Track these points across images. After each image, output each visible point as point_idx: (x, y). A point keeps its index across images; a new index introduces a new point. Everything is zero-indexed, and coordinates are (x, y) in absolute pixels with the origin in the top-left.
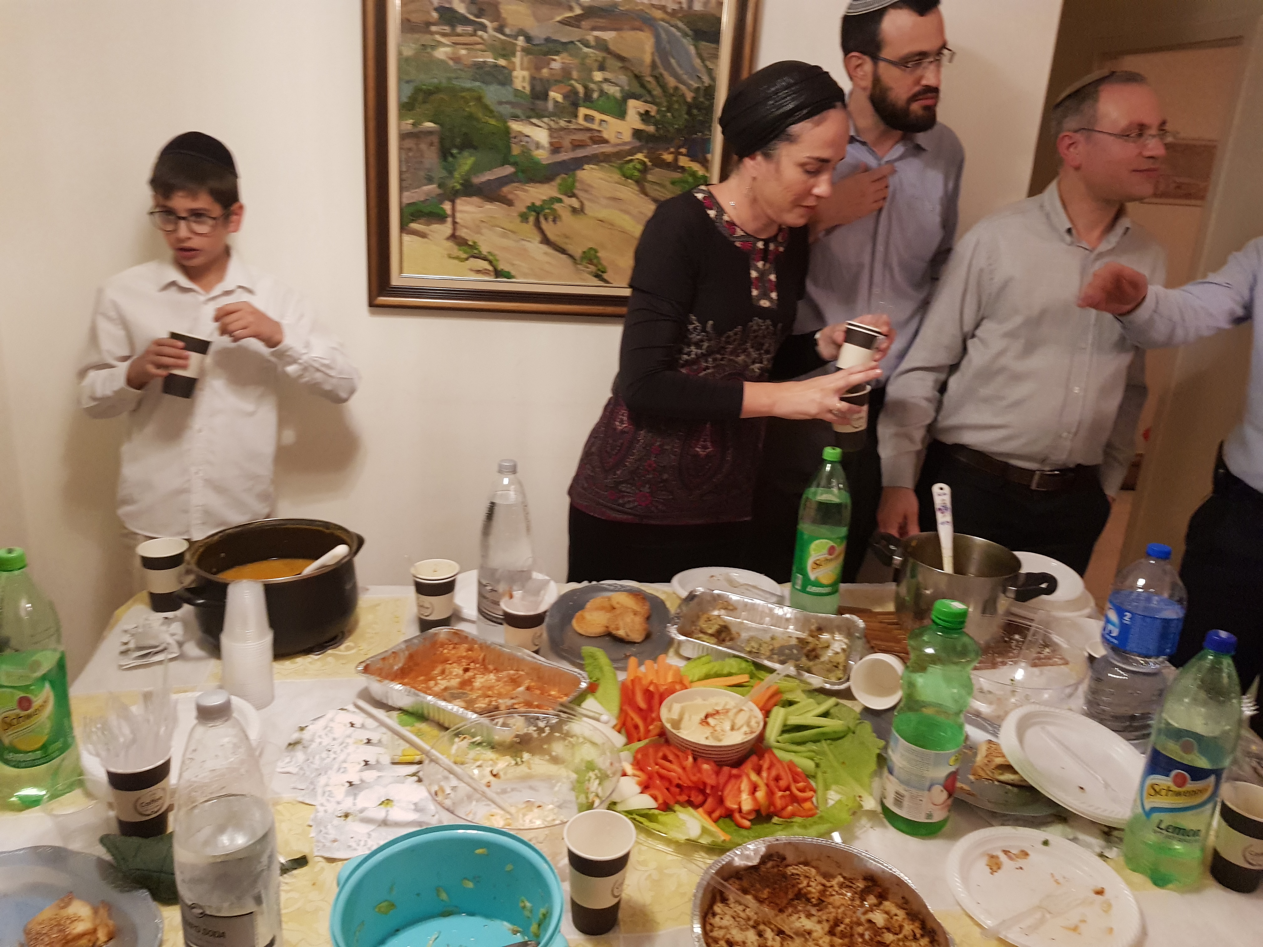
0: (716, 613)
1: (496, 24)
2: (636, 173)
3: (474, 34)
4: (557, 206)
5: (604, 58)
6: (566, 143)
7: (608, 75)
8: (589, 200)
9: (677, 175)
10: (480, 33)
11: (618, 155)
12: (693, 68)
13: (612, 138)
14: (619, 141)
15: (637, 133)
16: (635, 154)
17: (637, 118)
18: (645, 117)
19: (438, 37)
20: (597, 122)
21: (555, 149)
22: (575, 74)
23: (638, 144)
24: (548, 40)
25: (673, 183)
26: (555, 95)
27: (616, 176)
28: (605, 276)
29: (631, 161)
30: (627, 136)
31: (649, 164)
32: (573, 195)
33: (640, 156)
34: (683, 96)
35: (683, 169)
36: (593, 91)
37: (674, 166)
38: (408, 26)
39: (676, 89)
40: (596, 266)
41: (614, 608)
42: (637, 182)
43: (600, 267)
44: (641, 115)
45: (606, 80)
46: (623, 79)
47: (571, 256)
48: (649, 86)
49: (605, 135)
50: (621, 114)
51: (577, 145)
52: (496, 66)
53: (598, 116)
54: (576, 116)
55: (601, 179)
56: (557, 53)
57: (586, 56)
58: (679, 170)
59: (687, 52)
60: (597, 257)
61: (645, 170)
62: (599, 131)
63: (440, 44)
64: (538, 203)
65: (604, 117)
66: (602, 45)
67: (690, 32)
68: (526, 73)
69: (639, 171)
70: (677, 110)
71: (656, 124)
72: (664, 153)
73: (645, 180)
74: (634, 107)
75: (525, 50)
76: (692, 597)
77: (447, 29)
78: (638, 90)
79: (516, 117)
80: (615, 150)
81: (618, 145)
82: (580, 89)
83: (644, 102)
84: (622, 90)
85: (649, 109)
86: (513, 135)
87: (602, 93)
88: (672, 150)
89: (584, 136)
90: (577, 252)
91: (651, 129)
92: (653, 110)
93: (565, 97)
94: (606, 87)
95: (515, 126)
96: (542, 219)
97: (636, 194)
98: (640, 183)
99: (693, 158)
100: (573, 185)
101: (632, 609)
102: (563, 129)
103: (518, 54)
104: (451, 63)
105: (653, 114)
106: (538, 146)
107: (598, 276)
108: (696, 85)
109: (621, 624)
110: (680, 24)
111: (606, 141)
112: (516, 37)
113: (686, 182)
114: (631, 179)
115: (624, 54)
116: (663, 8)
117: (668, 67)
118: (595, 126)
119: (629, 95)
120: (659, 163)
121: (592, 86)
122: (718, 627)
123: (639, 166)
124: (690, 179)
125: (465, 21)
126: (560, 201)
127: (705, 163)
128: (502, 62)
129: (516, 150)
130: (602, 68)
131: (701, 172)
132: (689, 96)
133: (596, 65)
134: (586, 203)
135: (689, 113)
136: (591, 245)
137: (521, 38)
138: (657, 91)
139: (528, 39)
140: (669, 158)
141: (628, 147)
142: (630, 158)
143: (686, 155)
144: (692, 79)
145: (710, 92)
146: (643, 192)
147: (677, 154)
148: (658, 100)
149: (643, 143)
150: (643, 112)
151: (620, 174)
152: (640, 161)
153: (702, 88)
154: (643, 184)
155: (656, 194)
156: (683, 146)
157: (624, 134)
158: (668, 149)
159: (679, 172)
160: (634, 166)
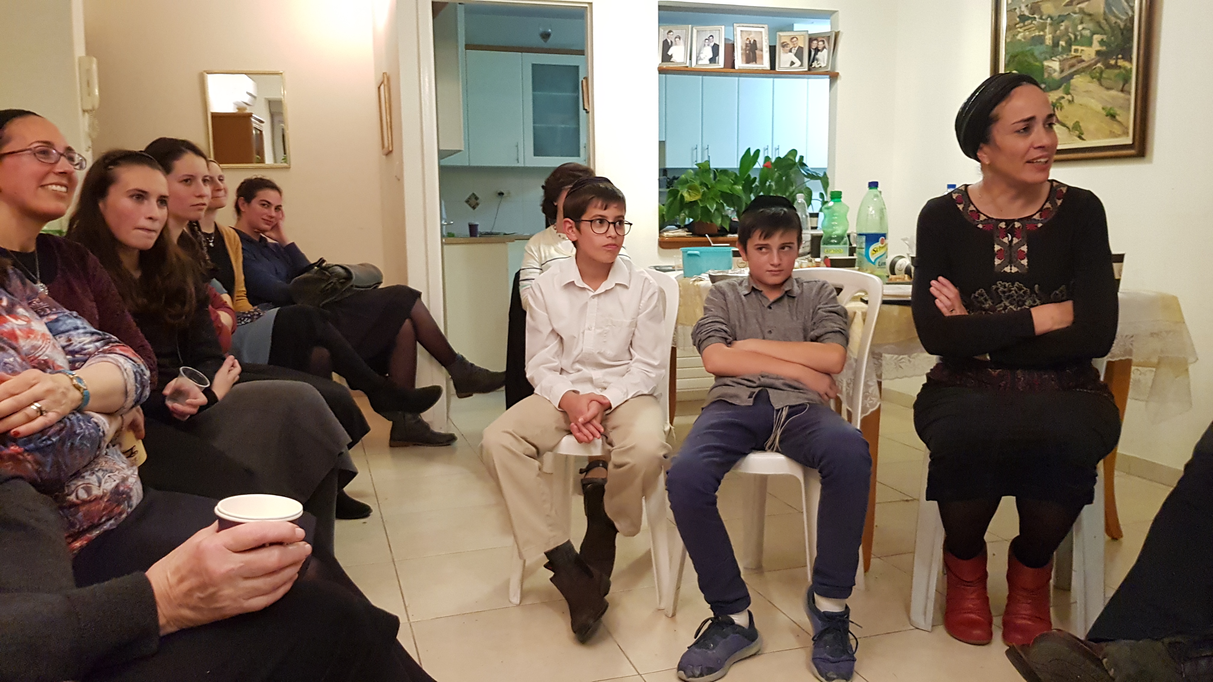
1: (1039, 16)
2: (1097, 75)
3: (1031, 23)
4: (1062, 101)
5: (1082, 17)
6: (1067, 67)
7: (1084, 25)
8: (1076, 95)
9: (1117, 71)
10: (1034, 22)
11: (1089, 66)
12: (1124, 8)
13: (1086, 59)
14: (1089, 59)
15: (1098, 53)
16: (1097, 64)
17: (1098, 44)
18: (1102, 42)
19: (1019, 30)
20: (1080, 51)
21: (1062, 71)
22: (1070, 30)
23: (1097, 58)
24: (1059, 16)
25: (1114, 76)
26: (1062, 43)
27: (1088, 78)
28: (1083, 136)
29: (1096, 68)
30: (1093, 55)
31: (1103, 68)
32: (1068, 93)
33: (1099, 65)
34: (1119, 26)
35: (1120, 67)
36: (1078, 35)
37: (1116, 66)
38: (1009, 28)
39: (1116, 23)
40: (1078, 131)
43: (1081, 131)
44: (1099, 42)
45: (1083, 29)
46: (1091, 25)
47: (1068, 128)
48: (1103, 26)
49: (1083, 58)
50: (1090, 44)
51: (1072, 66)
52: (1039, 36)
53: (1080, 48)
54: (1070, 51)
55: (1081, 81)
56: (1062, 21)
57: (1075, 19)
59: (1120, 2)
61: (1101, 72)
62: (1081, 56)
63: (1019, 32)
64: (1054, 101)
65: (1083, 48)
66: (1082, 11)
68: (1050, 36)
69: (1098, 73)
70: (1117, 34)
71: (1106, 45)
72: (1111, 60)
73: (1102, 77)
74: (1097, 38)
75: (1051, 24)
77: (1022, 24)
78: (1099, 29)
79: (1046, 59)
80: (1087, 64)
81: (1089, 61)
82: (1072, 36)
83: (1101, 34)
84: (1091, 31)
86: (1045, 67)
87: (1082, 35)
88: (1115, 57)
89: (1074, 61)
90: (1070, 124)
91: (1104, 48)
92: (1104, 37)
93: (1066, 43)
94: (1083, 32)
95: (1046, 63)
96: (1056, 109)
98: (1099, 80)
99: (1125, 59)
100: (1069, 89)
102: (1064, 60)
103: (1048, 27)
104: (1023, 40)
105: (1105, 40)
106: (1055, 71)
107: (1080, 137)
108: (1125, 18)
111: (1083, 61)
112: (1047, 19)
113: (1122, 74)
115: (1091, 12)
117: (1111, 11)
118: (1078, 54)
119: (1093, 33)
120: (1108, 66)
121: (1078, 33)
123: (1098, 71)
124: (1124, 72)
125: (1029, 18)
126: (1063, 98)
127: (1130, 60)
128: (1042, 33)
129: (1046, 75)
130: (1082, 23)
131: (1129, 66)
132: (1122, 25)
133: (1079, 22)
134: (1075, 97)
135: (1122, 34)
137: (1049, 19)
138: (1106, 27)
139: (1052, 19)
140: (1112, 62)
141: (1093, 61)
142: (1094, 67)
143: (1122, 58)
144: (1123, 15)
145: (1132, 19)
146: (1101, 84)
147: (1117, 59)
148: (1107, 32)
149: (1100, 57)
150: (1100, 40)
151: (1090, 77)
152: (1099, 68)
153: (1128, 19)
154: (1101, 80)
155: (1107, 85)
156: (1120, 53)
157: (1091, 54)
158: (1112, 57)
159: (1118, 69)
160: (1096, 71)
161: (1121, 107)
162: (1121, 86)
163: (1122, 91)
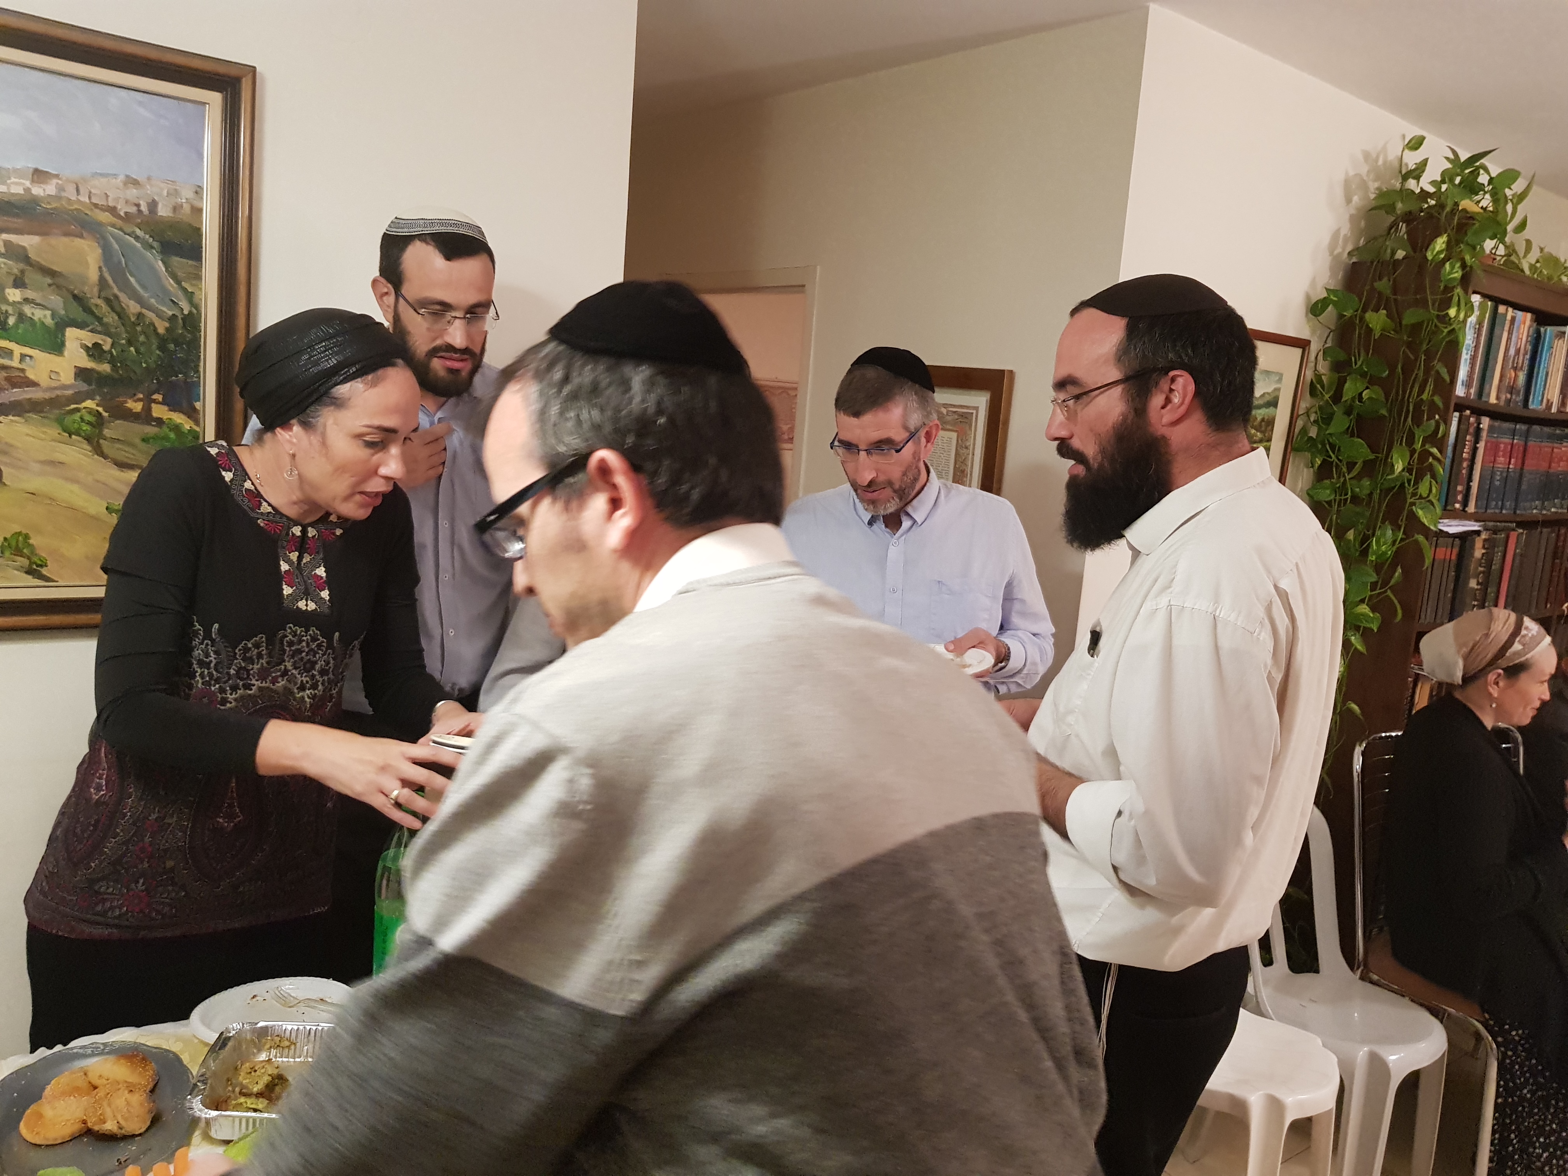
0: (263, 1057)
2: (85, 427)
5: (22, 272)
7: (30, 294)
8: (11, 465)
9: (150, 429)
11: (54, 403)
12: (163, 290)
13: (44, 381)
14: (54, 384)
15: (81, 373)
16: (84, 401)
17: (82, 353)
18: (95, 351)
20: (16, 357)
23: (84, 387)
25: (145, 440)
27: (54, 431)
28: (44, 571)
29: (78, 410)
30: (67, 377)
31: (105, 414)
33: (89, 404)
34: (152, 325)
35: (160, 422)
36: (8, 314)
37: (146, 417)
39: (140, 316)
40: (29, 558)
41: (95, 1088)
42: (88, 439)
43: (35, 559)
44: (87, 348)
45: (26, 300)
46: (56, 301)
48: (97, 311)
49: (31, 375)
50: (57, 347)
53: (18, 350)
55: (27, 435)
58: (153, 423)
59: (153, 269)
60: (30, 546)
61: (99, 422)
62: (23, 370)
65: (27, 351)
66: (17, 254)
67: (155, 244)
69: (89, 423)
70: (143, 343)
71: (112, 361)
72: (129, 401)
73: (101, 435)
74: (76, 338)
76: (222, 1041)
78: (81, 316)
80: (47, 395)
81: (55, 388)
83: (92, 331)
84: (55, 316)
85: (100, 342)
87: (21, 317)
88: (141, 396)
91: (106, 368)
92: (105, 342)
94: (28, 310)
97: (87, 455)
98: (93, 439)
99: (174, 408)
101: (126, 1082)
105: (107, 347)
107: (32, 572)
108: (170, 313)
109: (108, 1112)
110: (139, 232)
111: (34, 384)
113: (166, 438)
114: (79, 435)
115: (54, 268)
116: (113, 210)
117: (125, 286)
118: (15, 363)
119: (67, 322)
120: (122, 414)
122: (270, 1078)
123: (88, 418)
124: (172, 435)
127: (193, 414)
130: (19, 283)
131: (187, 424)
132: (161, 327)
133: (10, 280)
134: (6, 470)
135: (162, 347)
136: (17, 528)
138: (111, 318)
140: (137, 407)
141: (70, 392)
142: (73, 406)
143: (163, 403)
144: (164, 304)
145: (192, 322)
146: (99, 451)
147: (148, 402)
148: (113, 330)
149: (94, 387)
150: (90, 345)
151: (61, 428)
152: (90, 411)
153: (180, 317)
154: (98, 442)
155: (121, 456)
156: (157, 391)
157: (62, 374)
158: (135, 395)
159: (153, 425)
160: (82, 418)
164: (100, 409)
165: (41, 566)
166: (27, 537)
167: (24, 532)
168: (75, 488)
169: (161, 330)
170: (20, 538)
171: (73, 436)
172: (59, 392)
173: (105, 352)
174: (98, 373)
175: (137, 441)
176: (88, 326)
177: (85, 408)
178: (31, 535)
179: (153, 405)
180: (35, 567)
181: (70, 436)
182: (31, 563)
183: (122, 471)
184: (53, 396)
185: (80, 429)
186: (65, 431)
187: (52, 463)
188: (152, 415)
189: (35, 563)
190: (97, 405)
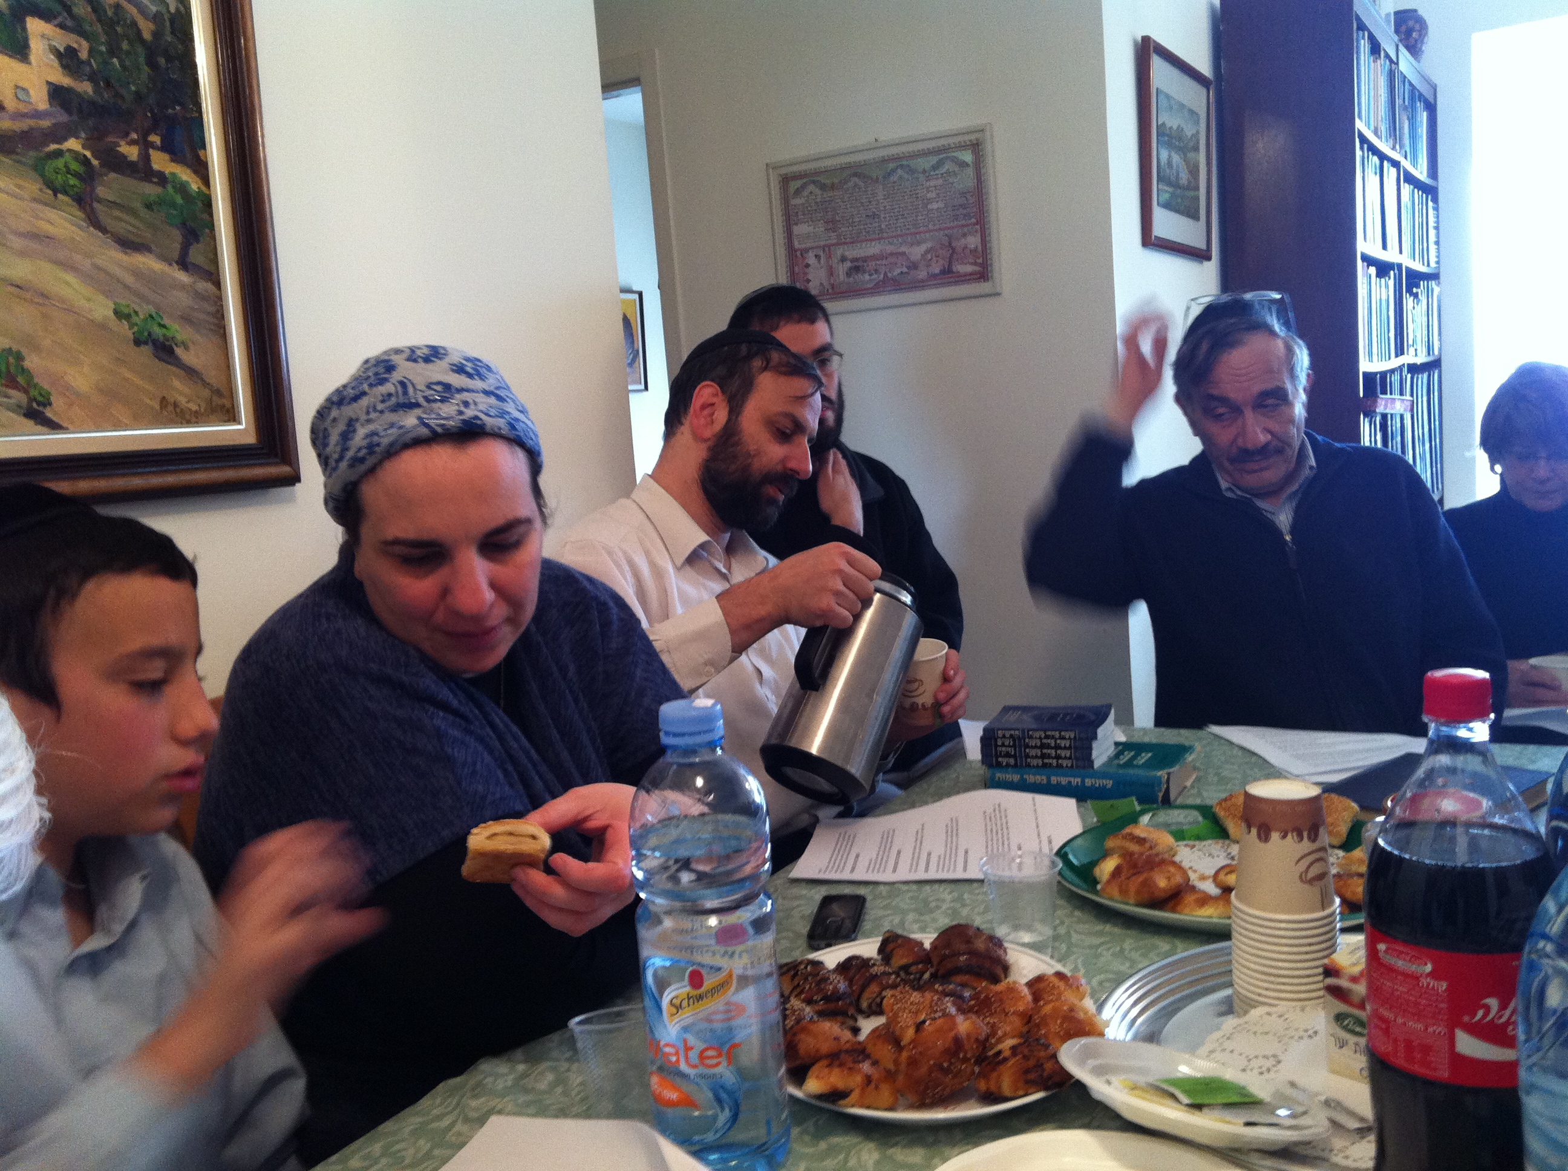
2: (73, 181)
9: (151, 190)
11: (27, 139)
13: (10, 103)
14: (23, 108)
16: (65, 139)
17: (52, 60)
18: (67, 58)
23: (63, 117)
25: (149, 206)
27: (33, 186)
28: (49, 413)
29: (59, 154)
30: (40, 99)
31: (95, 162)
33: (73, 144)
34: (135, 26)
35: (162, 179)
37: (143, 171)
39: (121, 10)
40: (26, 391)
42: (80, 200)
43: (34, 393)
44: (59, 55)
50: (21, 48)
58: (155, 180)
60: (24, 370)
61: (89, 176)
69: (76, 175)
70: (128, 53)
71: (92, 78)
72: (122, 143)
73: (94, 197)
74: (42, 34)
80: (17, 126)
81: (24, 116)
83: (62, 26)
85: (75, 46)
88: (134, 136)
91: (86, 88)
92: (82, 45)
97: (80, 227)
98: (84, 201)
99: (176, 156)
105: (84, 55)
108: (154, 9)
113: (173, 205)
114: (66, 193)
119: (26, 7)
120: (117, 164)
123: (75, 166)
124: (179, 200)
127: (198, 167)
131: (195, 185)
135: (152, 64)
138: (86, 12)
140: (132, 152)
141: (46, 123)
142: (53, 147)
143: (163, 149)
145: (182, 25)
146: (94, 222)
147: (145, 146)
148: (87, 28)
149: (75, 118)
150: (62, 50)
151: (41, 181)
152: (76, 156)
153: (166, 17)
154: (91, 206)
155: (121, 228)
156: (153, 129)
157: (32, 92)
158: (127, 134)
159: (155, 183)
160: (66, 166)
161: (186, 319)
162: (176, 247)
163: (184, 264)
164: (88, 154)
165: (44, 405)
166: (19, 357)
167: (15, 348)
168: (70, 278)
169: (147, 36)
170: (11, 360)
171: (59, 195)
172: (32, 122)
173: (83, 62)
174: (78, 95)
175: (137, 205)
176: (55, 18)
177: (69, 150)
178: (24, 351)
179: (151, 151)
180: (35, 405)
181: (55, 195)
182: (32, 399)
183: (126, 253)
184: (26, 128)
185: (66, 182)
186: (49, 187)
187: (35, 236)
188: (151, 167)
189: (35, 400)
190: (84, 147)
